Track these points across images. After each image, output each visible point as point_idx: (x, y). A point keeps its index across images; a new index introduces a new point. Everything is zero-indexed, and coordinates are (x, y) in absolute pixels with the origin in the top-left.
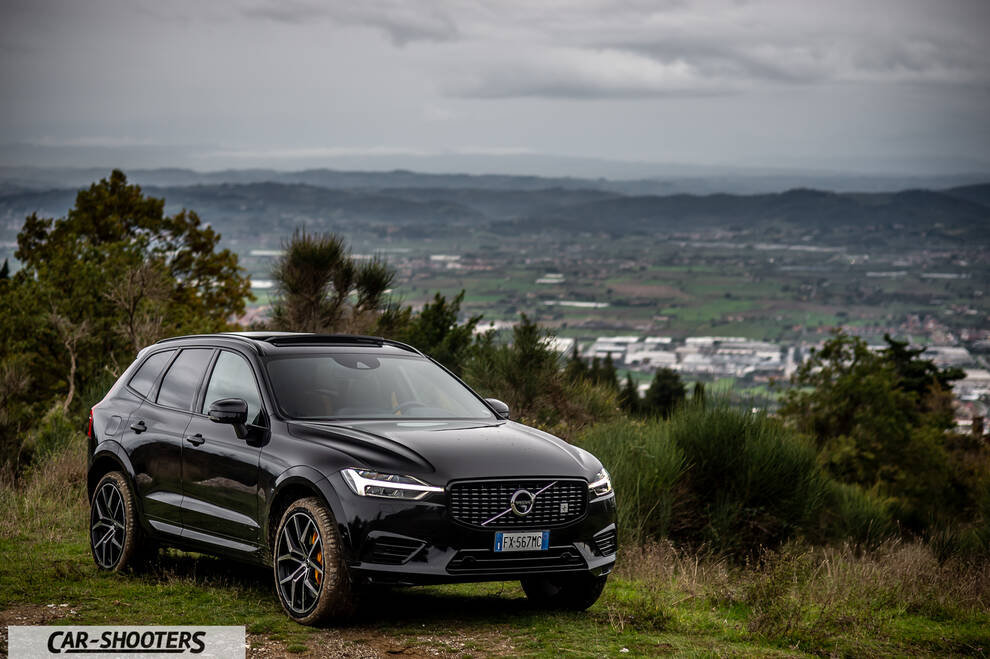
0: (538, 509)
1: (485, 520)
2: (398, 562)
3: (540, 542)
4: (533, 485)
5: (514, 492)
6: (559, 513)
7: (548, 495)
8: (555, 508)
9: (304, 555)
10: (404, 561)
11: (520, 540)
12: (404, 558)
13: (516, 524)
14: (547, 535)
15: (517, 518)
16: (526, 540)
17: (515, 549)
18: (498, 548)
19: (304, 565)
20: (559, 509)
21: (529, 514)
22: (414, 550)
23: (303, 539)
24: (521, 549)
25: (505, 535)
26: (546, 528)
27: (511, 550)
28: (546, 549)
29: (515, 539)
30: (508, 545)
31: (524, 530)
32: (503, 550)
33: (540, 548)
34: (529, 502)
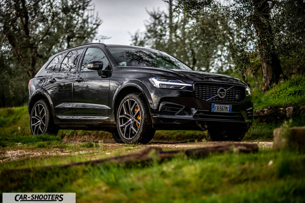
0: (227, 96)
1: (208, 99)
2: (173, 114)
3: (228, 109)
4: (226, 86)
5: (219, 88)
6: (235, 99)
7: (231, 91)
8: (234, 97)
9: (131, 116)
10: (176, 114)
11: (221, 108)
12: (176, 113)
13: (219, 101)
14: (231, 107)
15: (220, 99)
16: (224, 108)
17: (219, 111)
18: (213, 110)
19: (130, 120)
20: (235, 97)
21: (224, 98)
22: (180, 110)
23: (131, 110)
24: (221, 111)
25: (215, 105)
26: (230, 104)
27: (218, 111)
28: (231, 112)
29: (219, 107)
30: (216, 109)
31: (222, 104)
32: (215, 111)
33: (228, 112)
34: (224, 93)
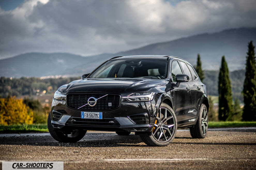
0: (99, 104)
1: (79, 107)
3: (99, 116)
4: (97, 96)
5: (89, 98)
6: (108, 106)
8: (106, 104)
11: (91, 115)
12: (58, 119)
13: (88, 109)
14: (101, 114)
15: (89, 107)
16: (93, 115)
17: (89, 118)
18: (82, 117)
22: (60, 117)
24: (91, 118)
25: (85, 113)
26: (101, 111)
27: (87, 118)
28: (102, 119)
29: (89, 114)
30: (86, 116)
31: (91, 111)
32: (84, 118)
33: (99, 118)
34: (94, 102)
